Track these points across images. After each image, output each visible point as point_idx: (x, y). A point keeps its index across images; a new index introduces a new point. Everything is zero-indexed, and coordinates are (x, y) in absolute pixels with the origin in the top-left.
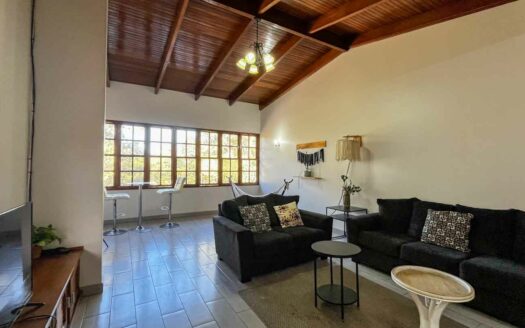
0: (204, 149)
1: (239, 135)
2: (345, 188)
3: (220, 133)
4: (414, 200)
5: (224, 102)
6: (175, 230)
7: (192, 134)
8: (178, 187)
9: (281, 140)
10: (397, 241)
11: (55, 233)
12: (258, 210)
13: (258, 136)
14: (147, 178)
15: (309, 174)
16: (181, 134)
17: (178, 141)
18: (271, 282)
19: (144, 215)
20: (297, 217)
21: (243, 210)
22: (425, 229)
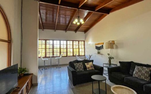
0: (68, 46)
1: (79, 41)
2: (109, 58)
3: (73, 41)
4: (132, 62)
5: (74, 32)
6: (60, 69)
7: (65, 42)
8: (61, 57)
9: (91, 42)
10: (123, 76)
11: (26, 70)
12: (80, 64)
13: (84, 41)
14: (53, 55)
15: (99, 53)
16: (62, 42)
17: (61, 44)
18: (82, 86)
19: (52, 64)
20: (92, 67)
21: (75, 64)
22: (134, 72)
